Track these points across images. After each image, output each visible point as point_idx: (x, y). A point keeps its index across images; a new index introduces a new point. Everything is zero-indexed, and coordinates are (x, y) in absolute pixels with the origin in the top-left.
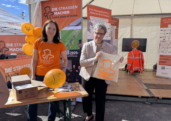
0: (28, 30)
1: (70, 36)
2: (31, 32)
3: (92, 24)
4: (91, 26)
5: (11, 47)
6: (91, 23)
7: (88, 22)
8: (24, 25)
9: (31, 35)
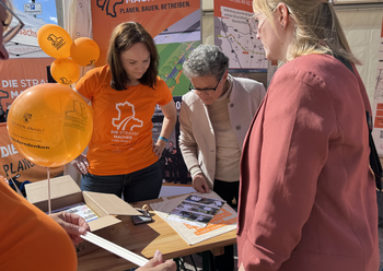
0: (58, 45)
1: (170, 59)
2: (65, 52)
3: (225, 28)
4: (222, 33)
5: (14, 90)
6: (223, 25)
7: (216, 21)
8: (44, 32)
9: (65, 60)
